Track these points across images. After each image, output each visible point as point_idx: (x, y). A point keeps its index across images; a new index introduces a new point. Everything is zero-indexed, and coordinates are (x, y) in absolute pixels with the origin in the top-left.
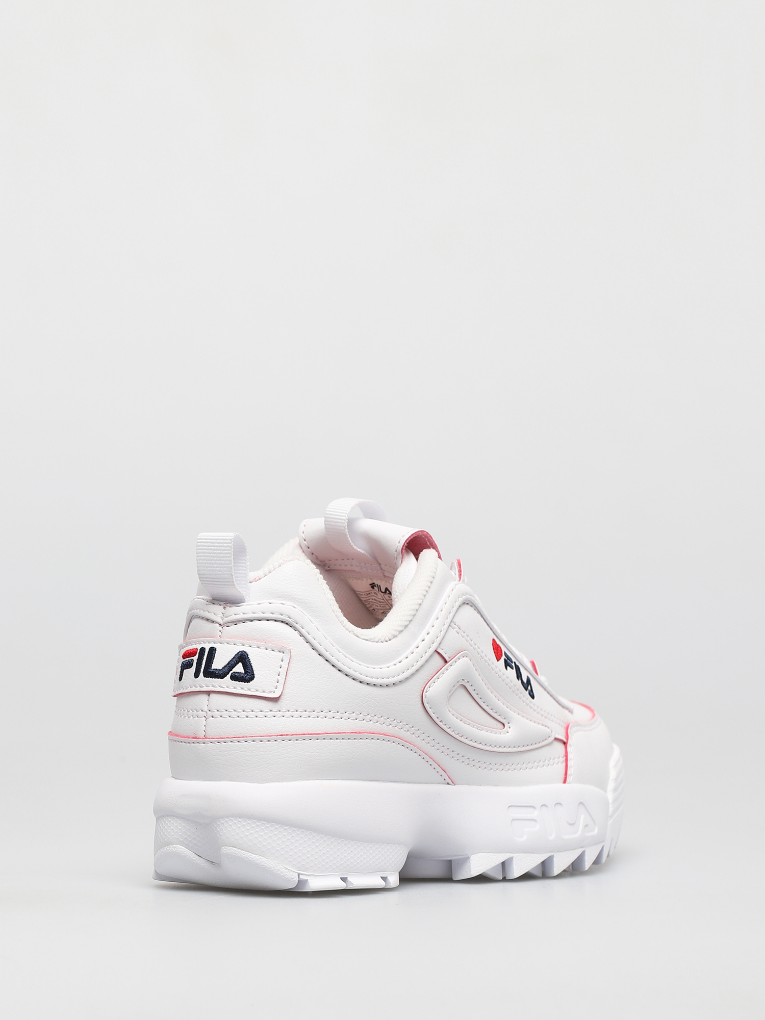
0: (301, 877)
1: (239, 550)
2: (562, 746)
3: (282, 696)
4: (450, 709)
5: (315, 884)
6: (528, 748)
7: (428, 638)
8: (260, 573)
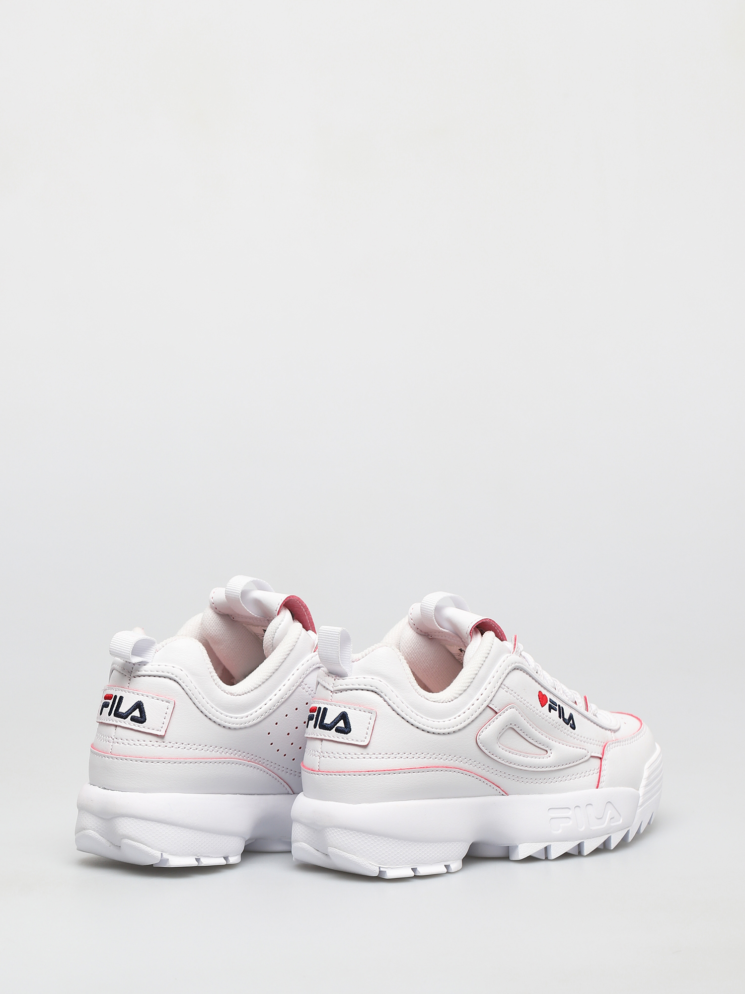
0: (381, 869)
1: (345, 639)
2: (599, 760)
3: (370, 744)
4: (500, 745)
5: (390, 874)
6: (567, 766)
7: (481, 698)
8: (359, 655)
